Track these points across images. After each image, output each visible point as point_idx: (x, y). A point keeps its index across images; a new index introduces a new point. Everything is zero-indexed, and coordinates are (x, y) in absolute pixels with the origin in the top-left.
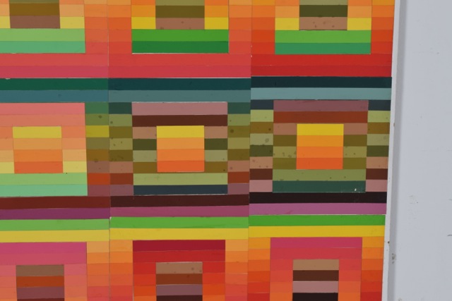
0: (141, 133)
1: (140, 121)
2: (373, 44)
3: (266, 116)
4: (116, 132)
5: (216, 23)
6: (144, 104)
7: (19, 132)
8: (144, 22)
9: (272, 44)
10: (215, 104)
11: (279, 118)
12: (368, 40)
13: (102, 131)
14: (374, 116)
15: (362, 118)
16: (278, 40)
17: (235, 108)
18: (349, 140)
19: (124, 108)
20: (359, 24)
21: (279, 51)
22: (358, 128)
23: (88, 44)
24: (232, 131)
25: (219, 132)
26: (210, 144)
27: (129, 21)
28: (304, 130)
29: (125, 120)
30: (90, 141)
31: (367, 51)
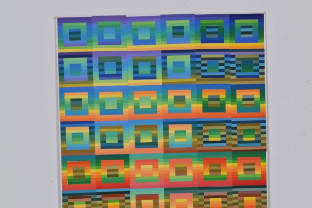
0: (206, 200)
1: (206, 197)
2: (262, 177)
3: (236, 195)
4: (200, 200)
5: (224, 173)
6: (207, 193)
7: (177, 201)
8: (207, 173)
9: (237, 178)
10: (224, 193)
11: (240, 196)
12: (260, 176)
13: (197, 200)
14: (263, 195)
15: (260, 195)
16: (239, 177)
17: (229, 193)
18: (257, 201)
19: (202, 194)
20: (258, 173)
21: (239, 180)
22: (259, 198)
23: (194, 179)
24: (228, 199)
25: (225, 199)
26: (223, 202)
27: (203, 173)
28: (246, 199)
29: (202, 197)
30: (194, 202)
31: (260, 179)
